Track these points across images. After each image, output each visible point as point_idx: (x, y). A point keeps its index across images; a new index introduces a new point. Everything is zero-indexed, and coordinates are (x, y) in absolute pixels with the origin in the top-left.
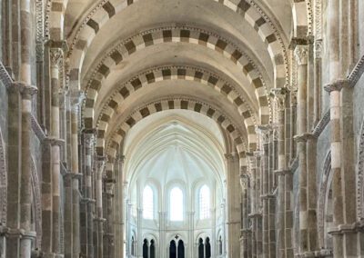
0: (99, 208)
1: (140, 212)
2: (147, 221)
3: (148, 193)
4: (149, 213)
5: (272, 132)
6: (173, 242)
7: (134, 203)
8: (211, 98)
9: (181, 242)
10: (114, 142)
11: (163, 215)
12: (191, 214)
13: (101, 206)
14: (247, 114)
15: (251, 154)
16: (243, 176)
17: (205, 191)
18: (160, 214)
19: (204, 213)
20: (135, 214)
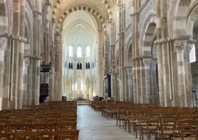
0: (52, 42)
1: (68, 54)
2: (70, 57)
3: (71, 48)
4: (71, 55)
5: (122, 7)
6: (78, 64)
7: (66, 51)
8: (94, 5)
9: (81, 64)
10: (59, 21)
11: (75, 55)
12: (84, 55)
13: (54, 41)
14: (109, 7)
15: (111, 22)
16: (105, 35)
17: (88, 48)
18: (74, 55)
19: (88, 54)
20: (66, 55)
